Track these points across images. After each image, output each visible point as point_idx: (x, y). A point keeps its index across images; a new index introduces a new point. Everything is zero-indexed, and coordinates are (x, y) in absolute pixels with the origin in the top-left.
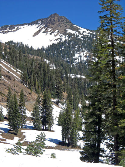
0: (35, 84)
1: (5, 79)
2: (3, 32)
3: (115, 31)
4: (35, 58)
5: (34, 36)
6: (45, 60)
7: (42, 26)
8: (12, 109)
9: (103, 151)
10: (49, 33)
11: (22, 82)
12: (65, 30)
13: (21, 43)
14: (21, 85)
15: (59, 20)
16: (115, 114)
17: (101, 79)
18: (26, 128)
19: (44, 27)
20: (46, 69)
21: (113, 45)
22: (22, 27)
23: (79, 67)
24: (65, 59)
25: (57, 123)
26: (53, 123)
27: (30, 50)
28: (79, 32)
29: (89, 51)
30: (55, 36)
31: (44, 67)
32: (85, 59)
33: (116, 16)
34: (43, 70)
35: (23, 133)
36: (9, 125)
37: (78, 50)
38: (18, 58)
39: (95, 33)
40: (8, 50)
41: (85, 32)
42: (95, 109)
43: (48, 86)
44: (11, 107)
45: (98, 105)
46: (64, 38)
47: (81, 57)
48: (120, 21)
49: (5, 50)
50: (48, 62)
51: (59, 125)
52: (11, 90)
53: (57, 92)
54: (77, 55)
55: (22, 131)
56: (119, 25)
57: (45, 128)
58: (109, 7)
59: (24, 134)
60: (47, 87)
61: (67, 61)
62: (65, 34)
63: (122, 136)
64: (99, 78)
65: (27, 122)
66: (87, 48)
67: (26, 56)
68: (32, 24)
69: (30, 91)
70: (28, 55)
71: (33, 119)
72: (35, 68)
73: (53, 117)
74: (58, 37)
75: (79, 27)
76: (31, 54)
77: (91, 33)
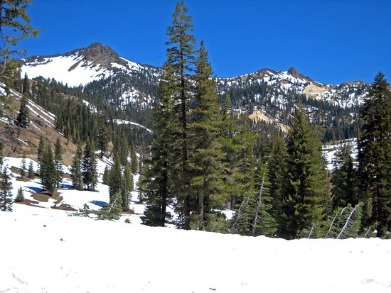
0: (72, 132)
1: (34, 125)
2: (30, 65)
3: (186, 67)
4: (71, 98)
5: (69, 70)
6: (84, 101)
7: (80, 58)
8: (46, 163)
9: (169, 216)
10: (89, 67)
11: (56, 129)
12: (109, 64)
13: (53, 79)
14: (54, 132)
15: (102, 51)
16: (185, 170)
17: (168, 126)
18: (62, 187)
19: (83, 60)
20: (86, 112)
21: (183, 85)
22: (54, 59)
23: (127, 110)
24: (109, 101)
25: (102, 181)
26: (97, 181)
27: (65, 89)
28: (127, 67)
29: (140, 90)
30: (97, 71)
31: (84, 110)
32: (134, 101)
33: (187, 49)
34: (83, 114)
35: (59, 193)
36: (42, 184)
37: (126, 89)
38: (50, 98)
39: (147, 68)
40: (37, 88)
41: (134, 66)
42: (160, 163)
43: (89, 135)
44: (43, 161)
45: (163, 159)
46: (108, 74)
47: (129, 97)
48: (193, 55)
49: (33, 87)
50: (87, 103)
51: (104, 183)
52: (43, 139)
53: (101, 142)
54: (124, 96)
55: (59, 191)
56: (192, 61)
57: (87, 187)
58: (179, 38)
59: (61, 195)
60: (87, 135)
61: (111, 103)
62: (110, 68)
63: (193, 197)
64: (164, 125)
65: (64, 180)
66: (136, 87)
67: (60, 96)
68: (67, 55)
69: (66, 140)
70: (62, 94)
71: (72, 176)
72: (72, 111)
73: (97, 173)
74: (100, 72)
75: (127, 61)
76: (65, 93)
77: (142, 67)
